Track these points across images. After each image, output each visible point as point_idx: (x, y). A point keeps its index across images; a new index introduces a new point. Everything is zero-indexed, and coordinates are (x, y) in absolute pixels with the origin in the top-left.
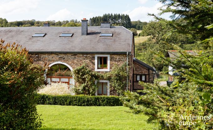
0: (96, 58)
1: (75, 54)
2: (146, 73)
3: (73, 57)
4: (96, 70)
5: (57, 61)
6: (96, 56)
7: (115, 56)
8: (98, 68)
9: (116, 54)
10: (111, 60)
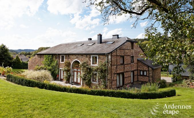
0: (91, 57)
1: (82, 55)
2: (147, 70)
3: (82, 56)
4: (92, 65)
5: (75, 59)
6: (92, 56)
7: (101, 56)
8: (93, 64)
9: (101, 55)
10: (98, 59)
